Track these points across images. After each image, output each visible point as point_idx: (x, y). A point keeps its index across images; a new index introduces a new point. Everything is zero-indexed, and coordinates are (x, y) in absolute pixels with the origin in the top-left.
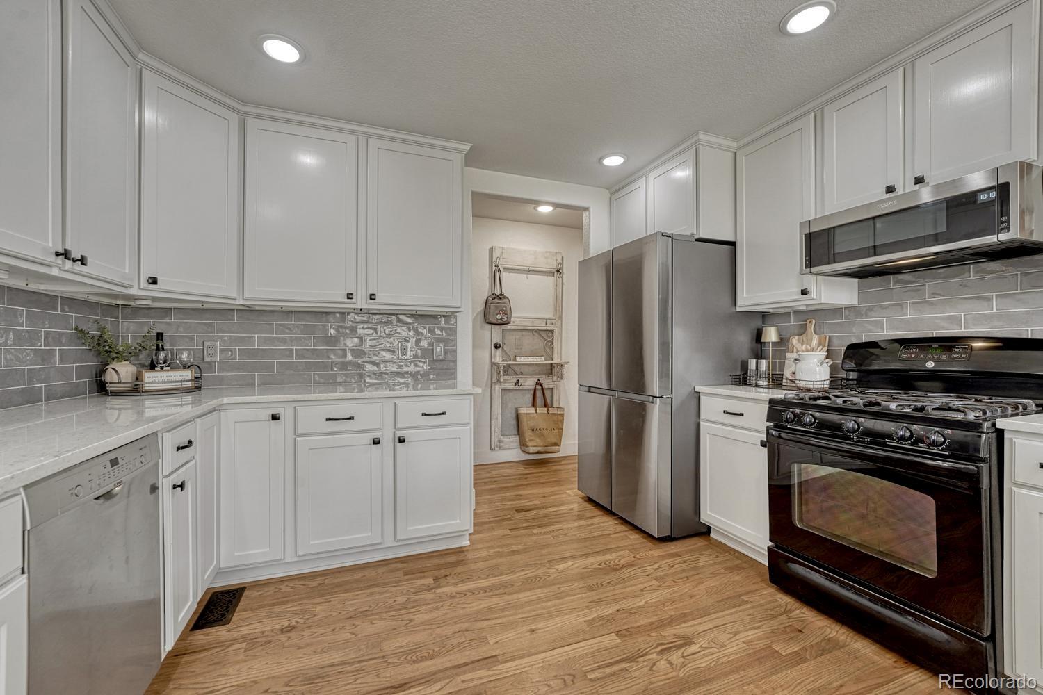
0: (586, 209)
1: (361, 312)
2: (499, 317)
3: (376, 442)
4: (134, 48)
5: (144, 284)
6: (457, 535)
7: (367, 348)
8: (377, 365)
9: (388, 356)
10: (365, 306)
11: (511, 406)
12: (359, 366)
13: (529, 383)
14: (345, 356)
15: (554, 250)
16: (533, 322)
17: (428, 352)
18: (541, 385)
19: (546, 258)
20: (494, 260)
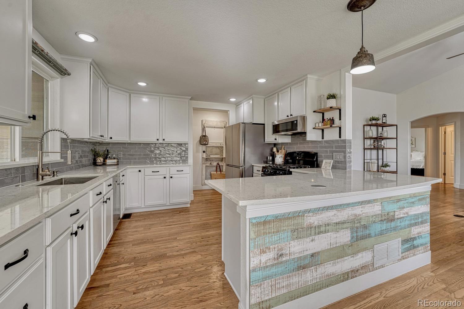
0: (229, 111)
1: (160, 144)
2: (204, 142)
3: (165, 178)
4: (107, 83)
5: (109, 139)
6: (187, 203)
7: (162, 153)
8: (165, 158)
9: (168, 155)
10: (162, 142)
11: (208, 171)
12: (160, 158)
13: (215, 164)
14: (156, 155)
15: (223, 120)
16: (216, 144)
17: (180, 154)
18: (219, 164)
19: (221, 123)
20: (203, 124)
